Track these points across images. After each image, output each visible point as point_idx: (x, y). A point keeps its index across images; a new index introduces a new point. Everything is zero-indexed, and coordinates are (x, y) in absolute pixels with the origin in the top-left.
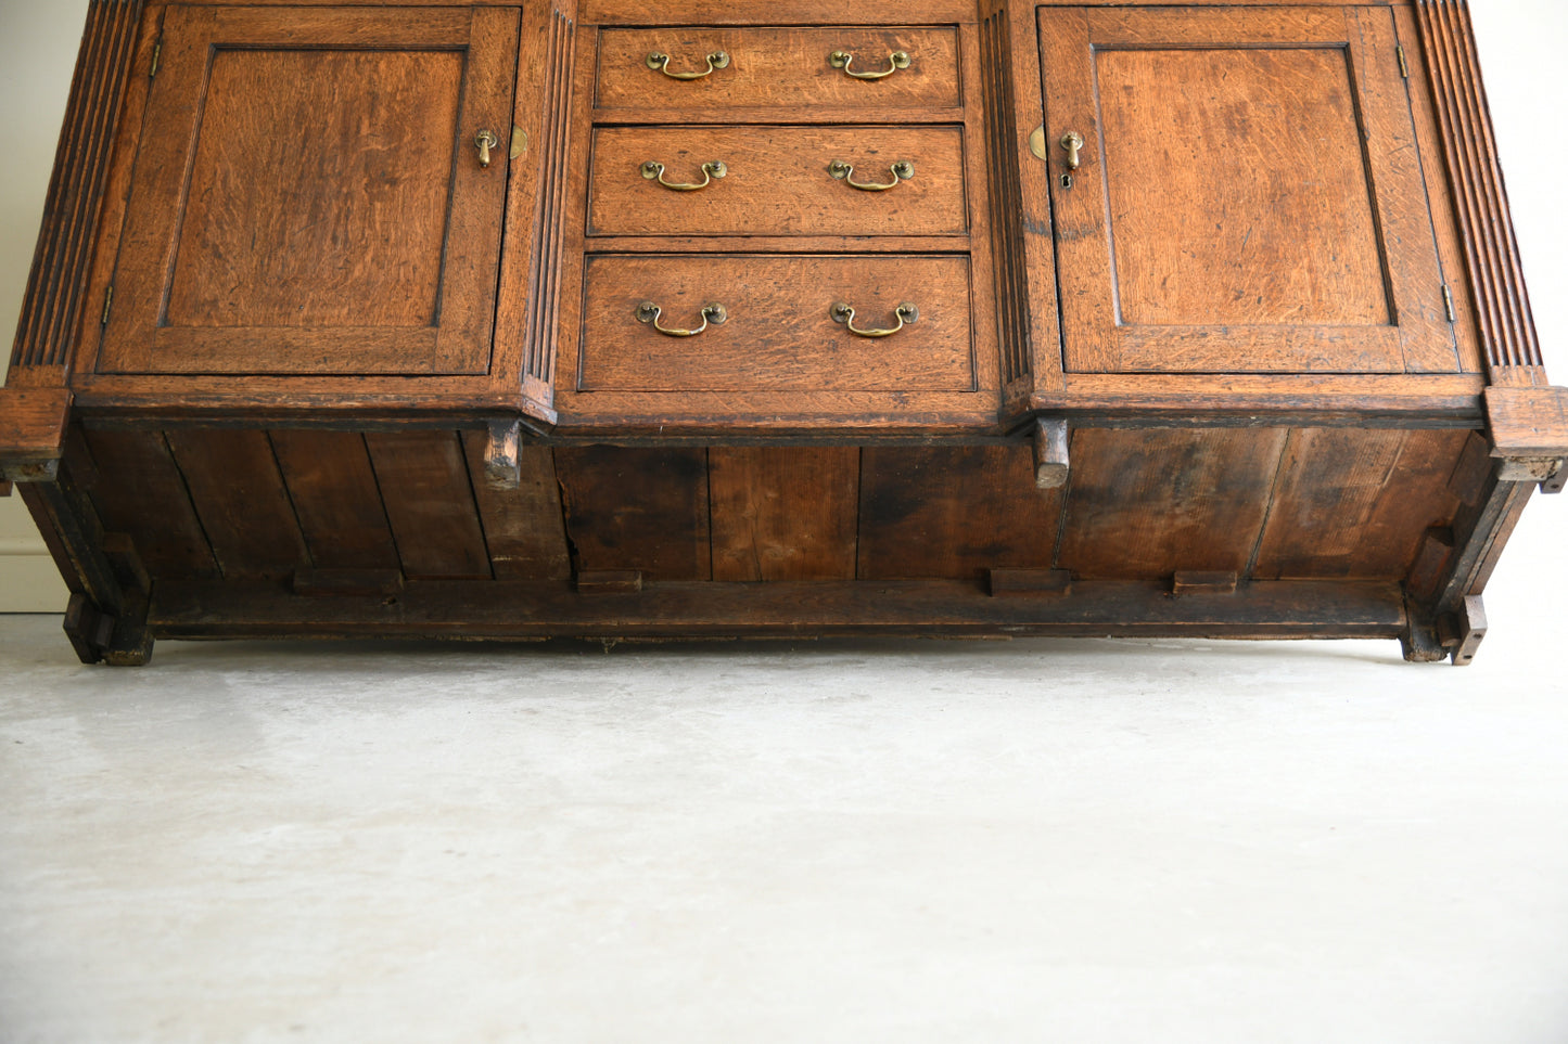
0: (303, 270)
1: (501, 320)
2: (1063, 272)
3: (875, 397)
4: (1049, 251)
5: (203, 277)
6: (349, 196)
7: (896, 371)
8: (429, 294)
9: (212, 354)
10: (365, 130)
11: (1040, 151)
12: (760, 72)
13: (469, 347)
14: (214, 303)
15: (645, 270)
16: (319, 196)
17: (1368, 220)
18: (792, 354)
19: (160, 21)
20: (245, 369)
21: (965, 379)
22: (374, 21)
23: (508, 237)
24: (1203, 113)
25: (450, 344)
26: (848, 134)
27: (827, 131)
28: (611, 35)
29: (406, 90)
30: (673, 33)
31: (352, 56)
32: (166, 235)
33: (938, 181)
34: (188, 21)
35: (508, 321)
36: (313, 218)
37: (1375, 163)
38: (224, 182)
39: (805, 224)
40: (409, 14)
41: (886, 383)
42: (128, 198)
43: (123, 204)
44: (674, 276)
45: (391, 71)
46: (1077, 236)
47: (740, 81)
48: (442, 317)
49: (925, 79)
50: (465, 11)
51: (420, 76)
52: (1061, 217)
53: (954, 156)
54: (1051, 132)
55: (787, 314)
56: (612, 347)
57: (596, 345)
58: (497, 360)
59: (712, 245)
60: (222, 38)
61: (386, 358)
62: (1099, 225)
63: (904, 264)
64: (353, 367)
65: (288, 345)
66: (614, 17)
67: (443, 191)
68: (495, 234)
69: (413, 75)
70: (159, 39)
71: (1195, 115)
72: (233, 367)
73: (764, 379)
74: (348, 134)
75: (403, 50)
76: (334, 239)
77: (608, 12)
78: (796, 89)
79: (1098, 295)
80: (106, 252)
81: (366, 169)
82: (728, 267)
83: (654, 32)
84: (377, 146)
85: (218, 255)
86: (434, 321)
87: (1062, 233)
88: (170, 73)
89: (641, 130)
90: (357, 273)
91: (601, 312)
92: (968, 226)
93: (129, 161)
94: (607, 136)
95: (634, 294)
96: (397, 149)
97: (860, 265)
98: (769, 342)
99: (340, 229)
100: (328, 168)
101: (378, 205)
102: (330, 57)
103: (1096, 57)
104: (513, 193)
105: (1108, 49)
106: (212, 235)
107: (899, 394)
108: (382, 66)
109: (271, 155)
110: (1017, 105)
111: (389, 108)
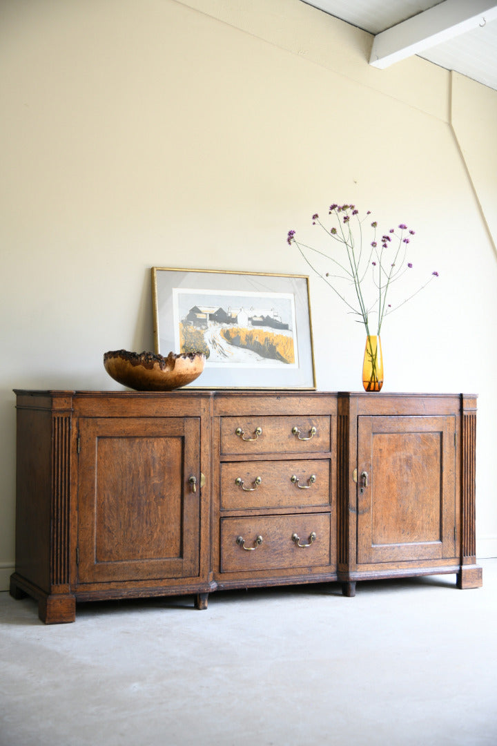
0: (138, 536)
1: (202, 555)
2: (359, 527)
3: (303, 569)
4: (355, 518)
5: (106, 541)
6: (150, 504)
7: (309, 559)
8: (178, 544)
9: (114, 574)
10: (152, 475)
11: (355, 479)
12: (271, 437)
13: (192, 566)
14: (111, 551)
15: (239, 524)
16: (140, 504)
17: (439, 502)
18: (281, 554)
19: (78, 426)
20: (125, 579)
21: (328, 561)
22: (152, 425)
23: (202, 521)
24: (400, 460)
25: (187, 564)
26: (297, 463)
27: (291, 463)
28: (224, 420)
29: (164, 455)
30: (244, 419)
31: (145, 440)
32: (93, 525)
33: (322, 483)
34: (88, 426)
35: (204, 556)
36: (139, 514)
37: (444, 481)
38: (108, 499)
39: (284, 503)
40: (163, 421)
41: (307, 564)
42: (78, 509)
43: (76, 512)
44: (247, 526)
45: (158, 446)
46: (364, 512)
47: (266, 441)
48: (184, 555)
49: (320, 440)
50: (182, 419)
51: (169, 449)
52: (360, 505)
53: (327, 472)
54: (359, 471)
55: (280, 539)
56: (230, 555)
57: (225, 555)
58: (201, 571)
59: (258, 513)
60: (100, 434)
61: (168, 572)
62: (370, 508)
63: (312, 517)
64: (158, 577)
65: (137, 569)
66: (226, 412)
67: (179, 500)
68: (198, 521)
69: (166, 449)
70: (79, 436)
71: (398, 462)
72: (121, 579)
73: (273, 564)
74: (147, 475)
75: (162, 437)
76: (147, 523)
77: (223, 410)
78: (282, 444)
79: (367, 535)
80: (73, 532)
81: (154, 492)
82: (263, 520)
83: (238, 419)
84: (156, 481)
85: (110, 532)
86: (181, 555)
87: (360, 511)
88: (85, 451)
89: (235, 464)
90: (155, 537)
91: (226, 541)
92: (330, 502)
93: (76, 493)
94: (224, 466)
95: (236, 533)
96: (164, 482)
97: (301, 518)
98: (275, 550)
99: (148, 518)
100: (141, 491)
101: (159, 507)
102: (137, 440)
103: (373, 437)
104: (202, 502)
105: (376, 433)
106: (107, 523)
107: (310, 567)
108: (155, 444)
109: (122, 486)
110: (350, 460)
111: (159, 464)
